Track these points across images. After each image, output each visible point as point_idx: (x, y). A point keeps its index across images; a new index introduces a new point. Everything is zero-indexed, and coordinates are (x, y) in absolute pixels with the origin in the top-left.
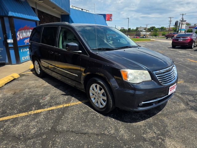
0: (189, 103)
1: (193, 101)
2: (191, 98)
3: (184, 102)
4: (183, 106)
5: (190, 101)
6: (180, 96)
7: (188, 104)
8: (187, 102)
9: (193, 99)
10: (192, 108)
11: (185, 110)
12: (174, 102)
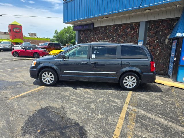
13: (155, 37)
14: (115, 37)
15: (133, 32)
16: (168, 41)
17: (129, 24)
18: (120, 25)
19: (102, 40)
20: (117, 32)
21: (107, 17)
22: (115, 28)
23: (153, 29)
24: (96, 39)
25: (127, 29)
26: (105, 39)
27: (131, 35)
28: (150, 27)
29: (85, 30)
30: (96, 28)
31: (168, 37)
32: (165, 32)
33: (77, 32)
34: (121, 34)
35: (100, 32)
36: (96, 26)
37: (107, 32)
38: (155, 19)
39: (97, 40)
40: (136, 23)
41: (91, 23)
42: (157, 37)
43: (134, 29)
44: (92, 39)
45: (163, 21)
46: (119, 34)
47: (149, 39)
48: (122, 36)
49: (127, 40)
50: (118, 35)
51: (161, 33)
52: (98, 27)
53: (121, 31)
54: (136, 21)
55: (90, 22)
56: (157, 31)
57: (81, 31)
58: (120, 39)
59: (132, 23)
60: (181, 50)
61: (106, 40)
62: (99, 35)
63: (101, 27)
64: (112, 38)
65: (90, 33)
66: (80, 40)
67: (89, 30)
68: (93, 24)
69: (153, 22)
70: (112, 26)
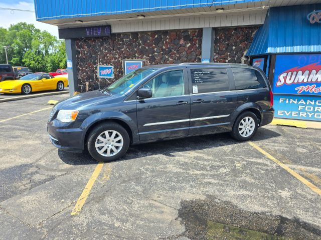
0: (36, 169)
1: (32, 174)
2: (36, 178)
3: (43, 167)
4: (42, 162)
5: (37, 172)
6: (53, 173)
7: (37, 167)
8: (39, 169)
9: (33, 178)
10: (31, 165)
11: (37, 161)
12: (53, 161)
13: (226, 54)
14: (156, 53)
15: (190, 44)
16: (245, 59)
17: (182, 31)
18: (166, 32)
19: (130, 59)
20: (160, 45)
21: (144, 16)
22: (156, 36)
23: (223, 41)
24: (117, 56)
25: (179, 40)
26: (135, 57)
27: (186, 49)
28: (218, 38)
29: (89, 39)
30: (115, 34)
31: (245, 53)
32: (241, 45)
33: (69, 41)
34: (168, 48)
35: (124, 44)
36: (114, 31)
37: (139, 43)
38: (227, 26)
39: (119, 58)
40: (194, 30)
41: (104, 24)
42: (229, 53)
43: (191, 40)
44: (106, 56)
45: (236, 28)
46: (164, 48)
47: (217, 56)
48: (171, 51)
49: (179, 58)
50: (163, 50)
51: (234, 48)
52: (119, 34)
53: (166, 42)
54: (197, 26)
55: (102, 22)
56: (228, 44)
57: (77, 39)
58: (167, 57)
59: (186, 31)
60: (274, 72)
61: (138, 58)
62: (123, 50)
63: (126, 34)
64: (150, 55)
65: (102, 45)
66: (78, 58)
67: (97, 38)
68: (109, 26)
69: (222, 29)
70: (150, 33)
